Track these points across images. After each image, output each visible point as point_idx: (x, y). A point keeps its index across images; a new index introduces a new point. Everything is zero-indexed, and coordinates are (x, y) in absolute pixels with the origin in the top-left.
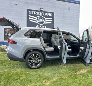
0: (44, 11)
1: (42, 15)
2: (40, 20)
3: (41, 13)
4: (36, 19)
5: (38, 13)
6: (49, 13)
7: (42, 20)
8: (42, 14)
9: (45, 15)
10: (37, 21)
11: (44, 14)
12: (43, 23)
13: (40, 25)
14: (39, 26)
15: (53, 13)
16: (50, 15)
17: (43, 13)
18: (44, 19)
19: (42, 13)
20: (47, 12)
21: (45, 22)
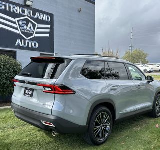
0: (33, 7)
1: (29, 15)
2: (26, 27)
3: (26, 10)
4: (15, 23)
5: (20, 11)
6: (44, 13)
7: (30, 28)
8: (30, 13)
9: (36, 17)
10: (17, 29)
11: (34, 14)
12: (32, 35)
13: (25, 40)
14: (23, 41)
15: (52, 16)
16: (45, 18)
17: (32, 12)
18: (34, 26)
19: (29, 11)
20: (40, 12)
21: (37, 33)
